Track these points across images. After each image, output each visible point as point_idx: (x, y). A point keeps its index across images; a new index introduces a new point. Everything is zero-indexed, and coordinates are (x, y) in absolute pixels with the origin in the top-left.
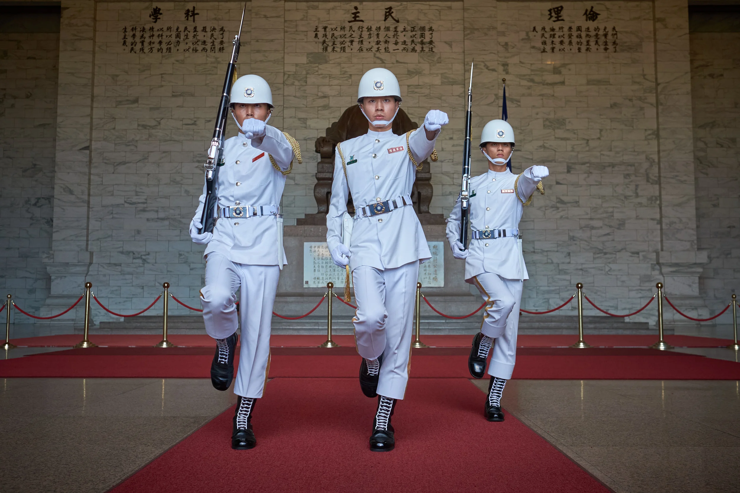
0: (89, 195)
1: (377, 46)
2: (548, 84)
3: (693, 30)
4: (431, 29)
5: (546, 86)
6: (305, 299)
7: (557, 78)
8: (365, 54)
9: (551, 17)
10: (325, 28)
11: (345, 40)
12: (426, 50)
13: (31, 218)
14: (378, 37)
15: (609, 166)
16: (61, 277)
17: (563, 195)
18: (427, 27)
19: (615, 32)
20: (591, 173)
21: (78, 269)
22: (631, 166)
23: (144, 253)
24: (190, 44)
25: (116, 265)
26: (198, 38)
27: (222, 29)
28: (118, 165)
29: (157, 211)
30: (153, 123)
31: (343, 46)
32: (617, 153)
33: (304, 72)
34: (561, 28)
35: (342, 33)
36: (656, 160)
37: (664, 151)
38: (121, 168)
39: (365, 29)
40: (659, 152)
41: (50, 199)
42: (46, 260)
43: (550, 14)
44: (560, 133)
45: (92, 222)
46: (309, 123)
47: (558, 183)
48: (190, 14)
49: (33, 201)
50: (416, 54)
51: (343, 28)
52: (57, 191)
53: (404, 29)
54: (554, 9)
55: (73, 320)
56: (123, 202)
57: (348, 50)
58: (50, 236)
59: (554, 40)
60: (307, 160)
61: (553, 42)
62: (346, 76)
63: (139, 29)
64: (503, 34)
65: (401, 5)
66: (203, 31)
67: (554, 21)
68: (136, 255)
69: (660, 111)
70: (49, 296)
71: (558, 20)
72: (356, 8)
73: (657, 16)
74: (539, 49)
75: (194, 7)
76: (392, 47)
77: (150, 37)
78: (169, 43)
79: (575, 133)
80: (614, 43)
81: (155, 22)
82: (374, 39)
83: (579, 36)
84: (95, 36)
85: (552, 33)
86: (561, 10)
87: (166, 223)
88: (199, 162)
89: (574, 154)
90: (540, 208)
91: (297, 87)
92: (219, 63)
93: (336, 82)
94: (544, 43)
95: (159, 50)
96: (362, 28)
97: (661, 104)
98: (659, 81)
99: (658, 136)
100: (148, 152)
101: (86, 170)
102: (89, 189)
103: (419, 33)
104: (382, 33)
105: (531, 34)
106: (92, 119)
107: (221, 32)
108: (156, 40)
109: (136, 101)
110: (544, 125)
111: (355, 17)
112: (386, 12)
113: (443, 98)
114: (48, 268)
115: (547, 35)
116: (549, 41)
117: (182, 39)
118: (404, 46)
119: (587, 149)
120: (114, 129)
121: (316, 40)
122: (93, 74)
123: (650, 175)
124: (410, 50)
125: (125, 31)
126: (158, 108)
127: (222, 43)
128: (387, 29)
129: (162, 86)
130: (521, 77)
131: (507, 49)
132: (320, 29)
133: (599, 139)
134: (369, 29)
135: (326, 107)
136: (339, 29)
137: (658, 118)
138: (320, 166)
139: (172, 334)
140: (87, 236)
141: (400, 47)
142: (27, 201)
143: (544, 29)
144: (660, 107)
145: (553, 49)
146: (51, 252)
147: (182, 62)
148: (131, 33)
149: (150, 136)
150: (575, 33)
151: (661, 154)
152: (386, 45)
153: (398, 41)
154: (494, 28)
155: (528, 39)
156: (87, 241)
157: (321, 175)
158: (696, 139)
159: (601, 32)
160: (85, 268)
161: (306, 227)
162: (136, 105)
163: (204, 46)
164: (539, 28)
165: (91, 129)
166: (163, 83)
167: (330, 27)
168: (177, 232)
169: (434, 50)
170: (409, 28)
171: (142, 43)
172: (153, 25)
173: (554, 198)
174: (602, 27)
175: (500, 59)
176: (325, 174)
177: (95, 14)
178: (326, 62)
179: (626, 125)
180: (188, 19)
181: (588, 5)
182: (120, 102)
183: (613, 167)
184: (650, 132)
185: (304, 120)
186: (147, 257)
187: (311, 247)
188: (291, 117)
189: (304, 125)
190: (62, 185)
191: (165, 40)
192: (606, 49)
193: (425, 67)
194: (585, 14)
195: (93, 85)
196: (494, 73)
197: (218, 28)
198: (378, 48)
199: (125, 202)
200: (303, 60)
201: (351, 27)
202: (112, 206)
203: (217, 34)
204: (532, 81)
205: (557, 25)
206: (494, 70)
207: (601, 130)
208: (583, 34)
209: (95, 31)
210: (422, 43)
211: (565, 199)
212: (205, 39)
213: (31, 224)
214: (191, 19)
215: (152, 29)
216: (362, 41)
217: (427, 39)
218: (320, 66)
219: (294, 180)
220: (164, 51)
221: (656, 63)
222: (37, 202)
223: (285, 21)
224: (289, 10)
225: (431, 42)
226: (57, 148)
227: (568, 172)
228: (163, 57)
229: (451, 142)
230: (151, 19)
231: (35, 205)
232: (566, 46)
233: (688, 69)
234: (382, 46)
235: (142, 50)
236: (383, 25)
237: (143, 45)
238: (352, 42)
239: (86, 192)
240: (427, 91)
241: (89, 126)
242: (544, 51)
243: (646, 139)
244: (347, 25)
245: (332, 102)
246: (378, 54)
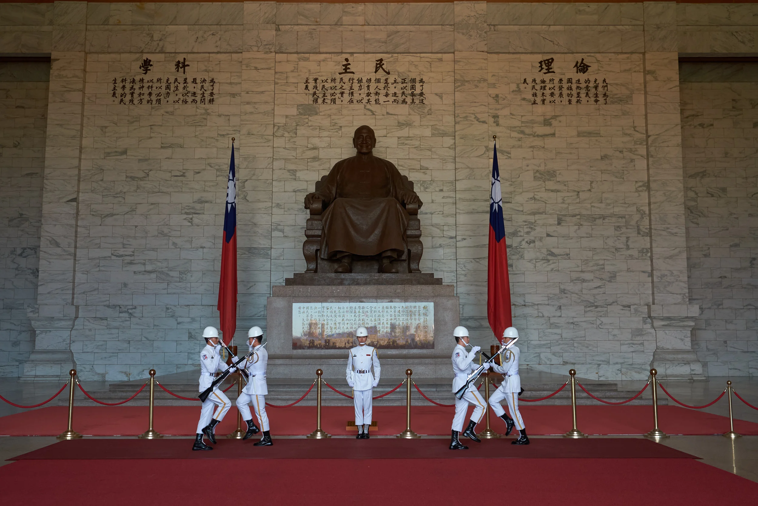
0: (76, 247)
1: (368, 98)
2: (538, 136)
3: (683, 80)
4: (421, 81)
5: (536, 138)
6: (294, 361)
7: (547, 130)
8: (355, 106)
9: (542, 69)
10: (316, 80)
11: (336, 92)
12: (417, 101)
13: (17, 269)
14: (368, 89)
15: (600, 218)
16: (46, 332)
17: (554, 248)
18: (418, 79)
19: (605, 84)
20: (581, 225)
21: (63, 323)
22: (622, 218)
23: (131, 307)
24: (180, 96)
25: (101, 319)
26: (188, 89)
27: (212, 81)
28: (105, 217)
29: (144, 264)
30: (141, 175)
31: (333, 97)
32: (608, 205)
33: (294, 124)
34: (552, 80)
35: (333, 84)
36: (647, 212)
37: (655, 203)
38: (109, 220)
39: (355, 81)
40: (649, 204)
41: (36, 249)
42: (31, 315)
43: (541, 66)
44: (551, 185)
45: (78, 275)
46: (298, 174)
47: (548, 235)
48: (181, 65)
49: (19, 251)
50: (407, 106)
51: (333, 80)
52: (43, 243)
53: (395, 81)
54: (545, 61)
55: (57, 376)
56: (110, 255)
57: (338, 101)
58: (36, 286)
59: (544, 91)
60: (296, 212)
61: (543, 93)
62: (335, 127)
63: (129, 81)
64: (494, 86)
65: (392, 57)
66: (193, 82)
67: (545, 73)
68: (123, 309)
69: (650, 163)
70: (33, 351)
71: (549, 72)
72: (347, 60)
73: (647, 68)
74: (530, 101)
75: (185, 59)
76: (382, 98)
77: (140, 88)
78: (158, 95)
79: (565, 185)
80: (605, 95)
81: (145, 73)
82: (365, 91)
83: (570, 88)
84: (84, 87)
85: (543, 85)
86: (551, 63)
87: (153, 276)
88: (187, 213)
89: (565, 206)
90: (530, 261)
91: (287, 139)
92: (208, 114)
93: (326, 134)
94: (535, 95)
95: (148, 102)
96: (353, 79)
97: (652, 156)
98: (650, 133)
99: (649, 189)
100: (137, 204)
101: (73, 222)
102: (76, 242)
103: (409, 85)
104: (373, 85)
105: (522, 86)
106: (80, 170)
107: (212, 84)
108: (146, 91)
109: (125, 152)
110: (534, 177)
111: (346, 69)
112: (377, 64)
113: (433, 150)
114: (33, 322)
115: (538, 87)
116: (539, 93)
117: (172, 91)
118: (395, 98)
119: (578, 200)
120: (102, 180)
121: (307, 91)
122: (82, 125)
123: (641, 227)
124: (400, 102)
125: (115, 83)
126: (146, 160)
127: (212, 94)
128: (378, 81)
129: (151, 138)
130: (512, 128)
131: (497, 101)
132: (311, 81)
133: (590, 190)
134: (360, 81)
135: (315, 159)
136: (329, 81)
137: (648, 169)
138: (310, 223)
140: (73, 289)
141: (391, 98)
142: (13, 252)
143: (534, 80)
144: (651, 159)
145: (543, 101)
146: (36, 306)
147: (172, 113)
148: (121, 85)
149: (138, 188)
150: (565, 85)
151: (652, 206)
152: (377, 97)
153: (389, 92)
154: (485, 80)
155: (518, 91)
156: (73, 294)
157: (310, 233)
158: (687, 189)
159: (592, 85)
160: (71, 323)
161: (295, 287)
162: (125, 156)
163: (193, 98)
164: (529, 80)
165: (79, 181)
166: (152, 135)
167: (320, 78)
168: (165, 285)
169: (424, 101)
170: (399, 80)
171: (132, 94)
172: (143, 76)
173: (544, 251)
174: (592, 79)
175: (491, 111)
176: (314, 231)
177: (85, 65)
178: (317, 114)
179: (616, 177)
180: (178, 71)
181: (579, 57)
182: (109, 153)
183: (604, 219)
184: (641, 184)
185: (293, 172)
186: (134, 310)
187: (300, 308)
188: (280, 169)
189: (294, 177)
190: (48, 238)
191: (155, 91)
192: (596, 101)
193: (416, 118)
194: (576, 65)
195: (81, 136)
196: (486, 125)
197: (208, 80)
198: (368, 100)
199: (112, 254)
200: (294, 111)
201: (342, 79)
202: (99, 258)
203: (207, 85)
204: (523, 132)
205: (547, 77)
206: (484, 122)
207: (592, 182)
208: (574, 86)
209: (85, 82)
210: (413, 95)
211: (555, 251)
212: (195, 90)
213: (16, 275)
214: (181, 70)
215: (142, 80)
216: (352, 93)
217: (418, 91)
218: (310, 118)
219: (283, 232)
220: (154, 102)
221: (646, 115)
222: (23, 252)
223: (276, 73)
224: (280, 62)
225: (421, 94)
226: (44, 200)
227: (559, 224)
228: (152, 108)
229: (442, 194)
230: (141, 71)
231: (21, 255)
232: (556, 97)
233: (678, 121)
234: (373, 98)
235: (132, 101)
236: (373, 77)
237: (132, 96)
238: (342, 93)
239: (73, 245)
240: (417, 143)
241: (77, 178)
242: (535, 103)
243: (637, 191)
244: (338, 77)
245: (322, 154)
246: (368, 106)
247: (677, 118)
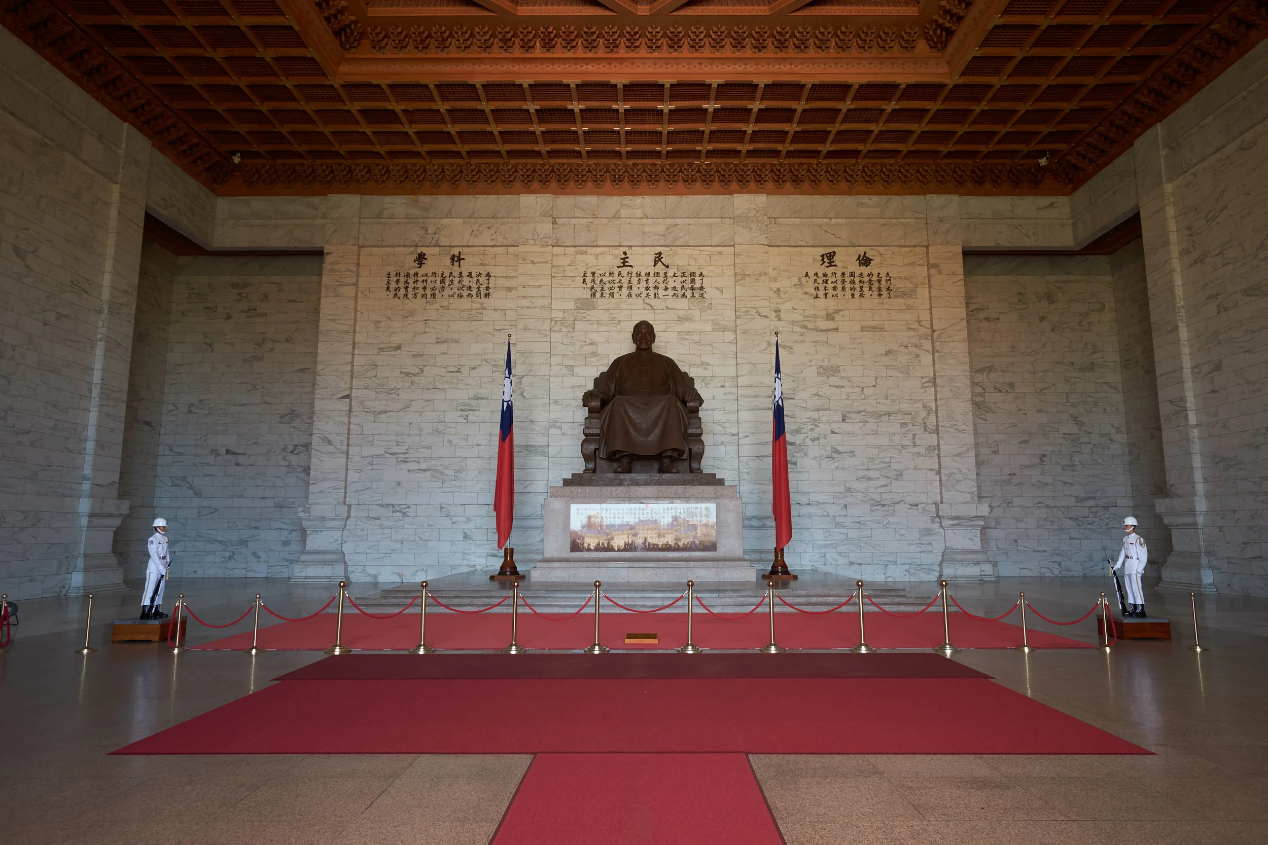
0: (348, 445)
1: (647, 292)
2: (821, 331)
3: (968, 272)
4: (701, 275)
5: (819, 333)
6: (571, 564)
7: (831, 325)
8: (634, 300)
9: (824, 262)
10: (593, 274)
11: (614, 286)
12: (697, 295)
13: (288, 466)
14: (647, 283)
15: (886, 414)
16: (317, 532)
17: (838, 445)
18: (698, 273)
19: (888, 278)
20: (866, 422)
21: (335, 523)
22: (908, 414)
23: (404, 506)
24: (455, 290)
25: (374, 518)
26: (464, 283)
27: (488, 275)
28: (379, 413)
29: (419, 462)
30: (417, 371)
31: (611, 291)
32: (894, 401)
33: (572, 319)
34: (834, 274)
35: (611, 278)
36: (934, 409)
37: (941, 399)
38: (383, 417)
39: (634, 275)
40: (936, 400)
41: (307, 446)
42: (301, 515)
43: (823, 260)
44: (834, 381)
45: (351, 473)
46: (576, 370)
47: (833, 432)
48: (456, 259)
49: (290, 448)
50: (687, 299)
51: (612, 274)
52: (315, 440)
53: (674, 275)
54: (826, 254)
55: (328, 577)
56: (383, 453)
57: (616, 295)
58: (308, 485)
59: (827, 285)
60: (574, 409)
61: (825, 287)
62: (613, 322)
63: (403, 275)
64: (775, 279)
65: (671, 250)
66: (468, 276)
67: (827, 267)
68: (397, 508)
69: (936, 358)
70: (304, 552)
71: (831, 266)
72: (625, 253)
73: (931, 262)
74: (812, 295)
75: (460, 252)
76: (661, 292)
77: (414, 282)
78: (433, 289)
79: (849, 381)
80: (888, 289)
81: (420, 267)
82: (643, 284)
83: (853, 282)
84: (358, 281)
85: (825, 279)
86: (833, 256)
87: (428, 474)
88: (462, 410)
89: (850, 402)
90: (814, 458)
91: (564, 334)
92: (484, 309)
93: (603, 328)
94: (817, 289)
95: (423, 296)
96: (631, 273)
97: (938, 351)
98: (935, 328)
99: (935, 384)
100: (411, 400)
101: (346, 419)
102: (348, 439)
103: (689, 279)
104: (652, 279)
105: (804, 280)
106: (353, 366)
107: (487, 278)
108: (420, 285)
109: (399, 348)
110: (818, 373)
111: (624, 263)
112: (656, 258)
113: (714, 345)
114: (304, 522)
115: (820, 281)
116: (821, 287)
117: (447, 285)
118: (674, 292)
119: (863, 397)
120: (376, 376)
121: (584, 285)
122: (355, 320)
123: (928, 424)
124: (680, 296)
125: (389, 277)
126: (420, 355)
127: (488, 288)
128: (657, 274)
129: (425, 333)
130: (794, 323)
131: (779, 295)
132: (589, 275)
133: (875, 386)
134: (639, 275)
135: (594, 354)
136: (607, 274)
137: (934, 364)
138: (588, 421)
139: (431, 612)
140: (346, 488)
141: (670, 292)
142: (284, 449)
143: (816, 274)
144: (936, 355)
145: (826, 295)
146: (307, 506)
147: (447, 308)
148: (395, 279)
149: (412, 384)
150: (848, 279)
151: (939, 403)
152: (656, 291)
153: (668, 286)
154: (766, 274)
155: (800, 284)
156: (345, 493)
157: (588, 431)
158: (974, 384)
159: (875, 278)
160: (343, 522)
161: (573, 488)
162: (399, 352)
163: (469, 292)
164: (811, 274)
165: (352, 377)
166: (427, 330)
167: (598, 272)
168: (439, 484)
169: (704, 296)
170: (679, 274)
171: (406, 288)
172: (418, 270)
173: (829, 448)
174: (875, 272)
175: (773, 305)
176: (592, 430)
177: (359, 259)
178: (595, 308)
179: (902, 373)
180: (453, 265)
181: (861, 251)
182: (383, 349)
183: (889, 416)
184: (927, 379)
185: (571, 368)
186: (407, 510)
187: (578, 510)
188: (558, 365)
189: (571, 373)
190: (320, 435)
191: (429, 285)
192: (880, 295)
193: (696, 313)
194: (859, 259)
195: (355, 331)
196: (766, 319)
197: (484, 274)
198: (647, 294)
199: (386, 452)
200: (571, 306)
201: (620, 273)
202: (372, 456)
203: (483, 279)
204: (805, 327)
205: (829, 271)
206: (766, 317)
207: (876, 378)
208: (857, 280)
209: (358, 276)
210: (692, 289)
211: (840, 448)
212: (470, 284)
213: (288, 473)
214: (456, 264)
215: (416, 274)
216: (631, 287)
217: (697, 285)
218: (588, 312)
219: (561, 429)
220: (429, 296)
221: (931, 309)
222: (294, 449)
223: (553, 266)
224: (557, 255)
225: (701, 288)
226: (316, 396)
227: (844, 420)
228: (427, 302)
229: (724, 390)
230: (415, 264)
231: (292, 452)
232: (839, 291)
233: (964, 316)
234: (652, 292)
235: (406, 295)
236: (652, 270)
237: (406, 290)
238: (620, 287)
239: (345, 443)
240: (697, 338)
241: (350, 374)
242: (817, 297)
243: (923, 387)
244: (616, 271)
245: (601, 349)
246: (647, 300)
247: (962, 312)
